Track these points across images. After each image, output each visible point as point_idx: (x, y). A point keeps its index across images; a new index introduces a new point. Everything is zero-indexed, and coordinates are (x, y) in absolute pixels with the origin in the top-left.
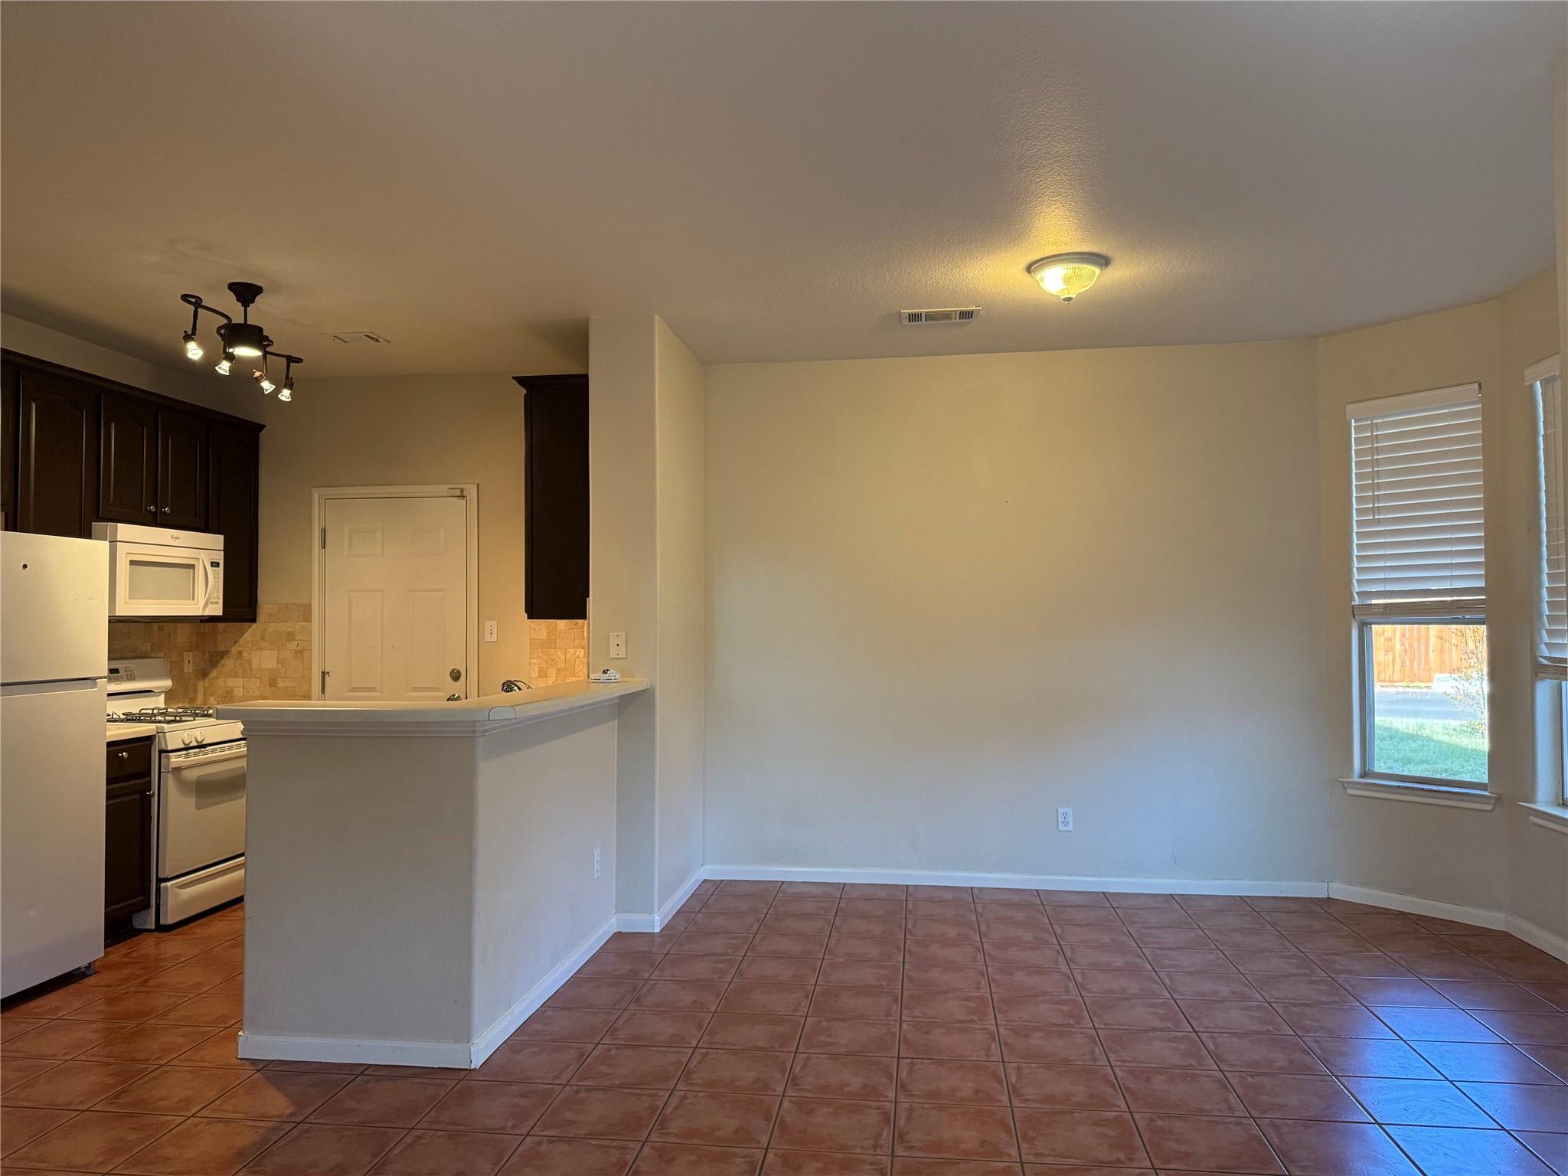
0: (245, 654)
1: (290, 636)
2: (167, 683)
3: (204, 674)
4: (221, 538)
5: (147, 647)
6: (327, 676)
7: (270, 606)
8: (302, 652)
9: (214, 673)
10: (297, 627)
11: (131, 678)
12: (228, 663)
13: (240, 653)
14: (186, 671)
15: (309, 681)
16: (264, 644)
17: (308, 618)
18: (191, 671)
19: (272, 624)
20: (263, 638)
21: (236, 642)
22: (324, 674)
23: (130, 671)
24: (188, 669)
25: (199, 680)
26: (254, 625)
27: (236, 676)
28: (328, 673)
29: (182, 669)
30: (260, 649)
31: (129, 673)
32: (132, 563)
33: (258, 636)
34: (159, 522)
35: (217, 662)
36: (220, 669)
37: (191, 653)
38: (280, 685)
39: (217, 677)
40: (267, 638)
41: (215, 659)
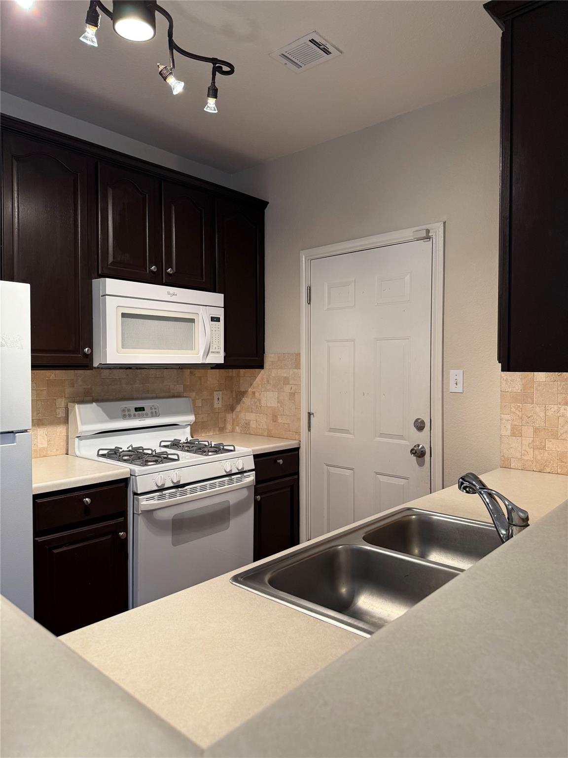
0: (257, 394)
1: (286, 381)
2: (191, 418)
3: (232, 408)
4: (221, 297)
6: (312, 416)
7: (272, 355)
8: (294, 394)
9: (238, 408)
10: (291, 373)
11: (155, 415)
12: (247, 401)
13: (254, 393)
14: (216, 406)
15: (299, 419)
16: (269, 387)
17: (298, 366)
18: (220, 406)
19: (274, 370)
20: (268, 381)
21: (251, 384)
22: (310, 414)
23: (155, 409)
25: (229, 413)
26: (262, 371)
27: (252, 412)
28: (313, 414)
29: (212, 405)
30: (267, 391)
31: (154, 411)
32: (124, 315)
33: (265, 380)
34: (164, 282)
35: (241, 400)
36: (242, 405)
37: (221, 392)
38: (280, 421)
39: (240, 411)
40: (271, 382)
41: (237, 397)
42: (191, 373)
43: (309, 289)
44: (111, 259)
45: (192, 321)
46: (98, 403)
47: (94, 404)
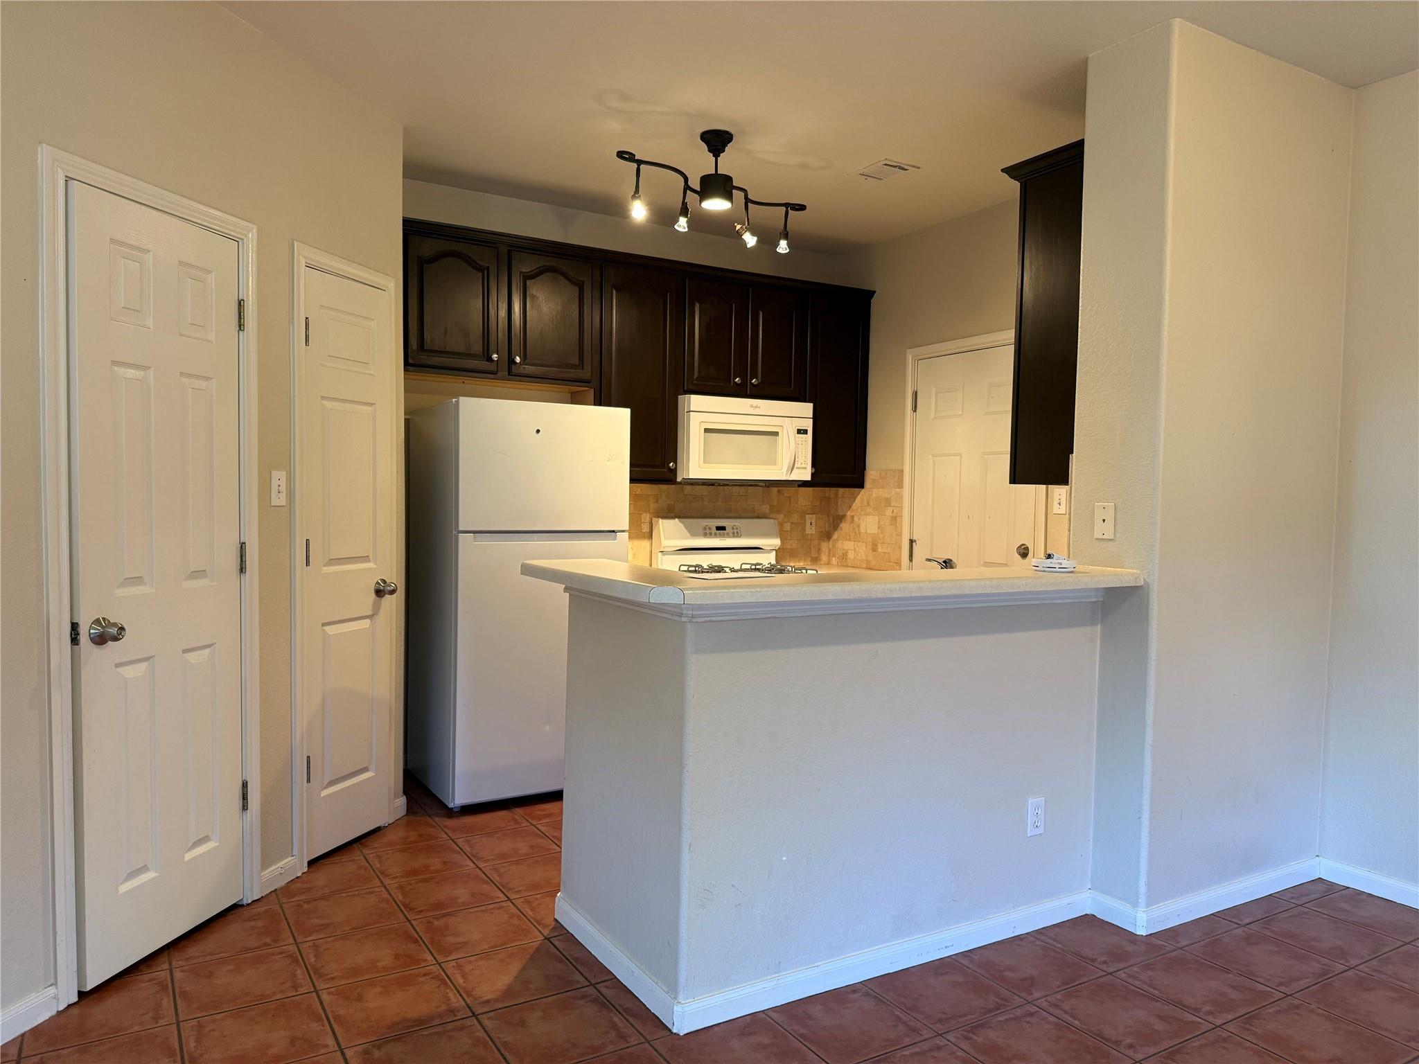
0: (856, 519)
1: (888, 503)
2: (776, 542)
3: (827, 536)
4: (810, 406)
5: (766, 509)
6: (914, 544)
7: (873, 472)
8: (896, 518)
9: (835, 536)
10: (893, 493)
11: (736, 535)
12: (844, 526)
13: (852, 517)
14: (808, 531)
15: (900, 548)
16: (869, 510)
17: (900, 485)
18: (814, 532)
19: (875, 490)
20: (868, 503)
21: (850, 507)
22: (912, 542)
23: (737, 529)
24: (811, 530)
25: (824, 541)
26: (863, 491)
27: (850, 540)
28: (915, 541)
29: (804, 530)
30: (868, 514)
31: (735, 531)
32: (707, 430)
33: (865, 502)
34: (748, 393)
35: (838, 525)
36: (839, 531)
37: (814, 516)
38: (880, 550)
39: (837, 540)
40: (871, 503)
41: (833, 522)
42: (778, 491)
43: (915, 394)
44: (696, 375)
45: (776, 434)
46: (681, 520)
47: (677, 519)
